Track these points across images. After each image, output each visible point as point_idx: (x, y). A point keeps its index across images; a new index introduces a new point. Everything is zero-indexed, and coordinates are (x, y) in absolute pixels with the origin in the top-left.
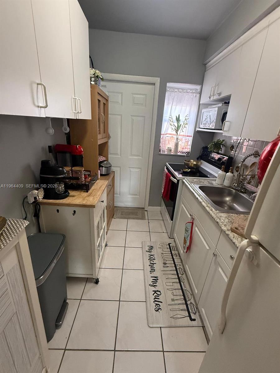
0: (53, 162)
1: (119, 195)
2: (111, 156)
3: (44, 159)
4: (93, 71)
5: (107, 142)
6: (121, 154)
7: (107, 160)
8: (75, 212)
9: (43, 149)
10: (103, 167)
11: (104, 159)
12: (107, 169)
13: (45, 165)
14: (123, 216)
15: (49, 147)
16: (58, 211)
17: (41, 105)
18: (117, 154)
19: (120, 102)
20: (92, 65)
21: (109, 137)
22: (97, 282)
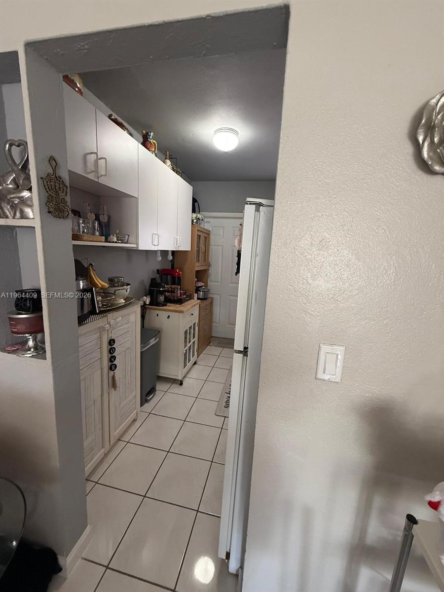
0: (159, 281)
1: (218, 325)
2: (211, 283)
3: (153, 277)
4: (194, 215)
5: (207, 270)
6: (221, 282)
7: (206, 286)
8: (169, 316)
9: (153, 271)
10: (200, 291)
11: (203, 284)
12: (205, 294)
13: (153, 281)
14: (219, 345)
15: (158, 270)
16: (158, 315)
17: (156, 244)
18: (218, 282)
19: (222, 234)
20: (194, 211)
21: (209, 265)
22: (181, 384)
